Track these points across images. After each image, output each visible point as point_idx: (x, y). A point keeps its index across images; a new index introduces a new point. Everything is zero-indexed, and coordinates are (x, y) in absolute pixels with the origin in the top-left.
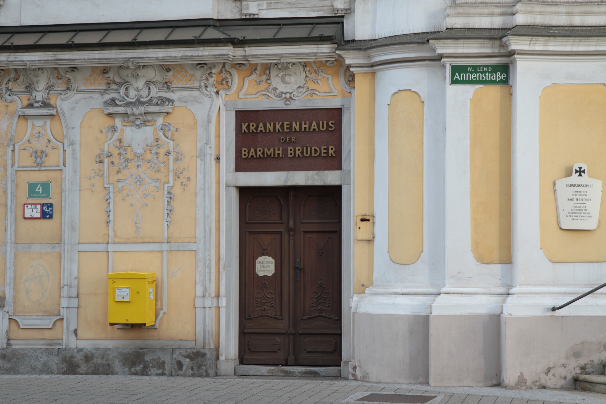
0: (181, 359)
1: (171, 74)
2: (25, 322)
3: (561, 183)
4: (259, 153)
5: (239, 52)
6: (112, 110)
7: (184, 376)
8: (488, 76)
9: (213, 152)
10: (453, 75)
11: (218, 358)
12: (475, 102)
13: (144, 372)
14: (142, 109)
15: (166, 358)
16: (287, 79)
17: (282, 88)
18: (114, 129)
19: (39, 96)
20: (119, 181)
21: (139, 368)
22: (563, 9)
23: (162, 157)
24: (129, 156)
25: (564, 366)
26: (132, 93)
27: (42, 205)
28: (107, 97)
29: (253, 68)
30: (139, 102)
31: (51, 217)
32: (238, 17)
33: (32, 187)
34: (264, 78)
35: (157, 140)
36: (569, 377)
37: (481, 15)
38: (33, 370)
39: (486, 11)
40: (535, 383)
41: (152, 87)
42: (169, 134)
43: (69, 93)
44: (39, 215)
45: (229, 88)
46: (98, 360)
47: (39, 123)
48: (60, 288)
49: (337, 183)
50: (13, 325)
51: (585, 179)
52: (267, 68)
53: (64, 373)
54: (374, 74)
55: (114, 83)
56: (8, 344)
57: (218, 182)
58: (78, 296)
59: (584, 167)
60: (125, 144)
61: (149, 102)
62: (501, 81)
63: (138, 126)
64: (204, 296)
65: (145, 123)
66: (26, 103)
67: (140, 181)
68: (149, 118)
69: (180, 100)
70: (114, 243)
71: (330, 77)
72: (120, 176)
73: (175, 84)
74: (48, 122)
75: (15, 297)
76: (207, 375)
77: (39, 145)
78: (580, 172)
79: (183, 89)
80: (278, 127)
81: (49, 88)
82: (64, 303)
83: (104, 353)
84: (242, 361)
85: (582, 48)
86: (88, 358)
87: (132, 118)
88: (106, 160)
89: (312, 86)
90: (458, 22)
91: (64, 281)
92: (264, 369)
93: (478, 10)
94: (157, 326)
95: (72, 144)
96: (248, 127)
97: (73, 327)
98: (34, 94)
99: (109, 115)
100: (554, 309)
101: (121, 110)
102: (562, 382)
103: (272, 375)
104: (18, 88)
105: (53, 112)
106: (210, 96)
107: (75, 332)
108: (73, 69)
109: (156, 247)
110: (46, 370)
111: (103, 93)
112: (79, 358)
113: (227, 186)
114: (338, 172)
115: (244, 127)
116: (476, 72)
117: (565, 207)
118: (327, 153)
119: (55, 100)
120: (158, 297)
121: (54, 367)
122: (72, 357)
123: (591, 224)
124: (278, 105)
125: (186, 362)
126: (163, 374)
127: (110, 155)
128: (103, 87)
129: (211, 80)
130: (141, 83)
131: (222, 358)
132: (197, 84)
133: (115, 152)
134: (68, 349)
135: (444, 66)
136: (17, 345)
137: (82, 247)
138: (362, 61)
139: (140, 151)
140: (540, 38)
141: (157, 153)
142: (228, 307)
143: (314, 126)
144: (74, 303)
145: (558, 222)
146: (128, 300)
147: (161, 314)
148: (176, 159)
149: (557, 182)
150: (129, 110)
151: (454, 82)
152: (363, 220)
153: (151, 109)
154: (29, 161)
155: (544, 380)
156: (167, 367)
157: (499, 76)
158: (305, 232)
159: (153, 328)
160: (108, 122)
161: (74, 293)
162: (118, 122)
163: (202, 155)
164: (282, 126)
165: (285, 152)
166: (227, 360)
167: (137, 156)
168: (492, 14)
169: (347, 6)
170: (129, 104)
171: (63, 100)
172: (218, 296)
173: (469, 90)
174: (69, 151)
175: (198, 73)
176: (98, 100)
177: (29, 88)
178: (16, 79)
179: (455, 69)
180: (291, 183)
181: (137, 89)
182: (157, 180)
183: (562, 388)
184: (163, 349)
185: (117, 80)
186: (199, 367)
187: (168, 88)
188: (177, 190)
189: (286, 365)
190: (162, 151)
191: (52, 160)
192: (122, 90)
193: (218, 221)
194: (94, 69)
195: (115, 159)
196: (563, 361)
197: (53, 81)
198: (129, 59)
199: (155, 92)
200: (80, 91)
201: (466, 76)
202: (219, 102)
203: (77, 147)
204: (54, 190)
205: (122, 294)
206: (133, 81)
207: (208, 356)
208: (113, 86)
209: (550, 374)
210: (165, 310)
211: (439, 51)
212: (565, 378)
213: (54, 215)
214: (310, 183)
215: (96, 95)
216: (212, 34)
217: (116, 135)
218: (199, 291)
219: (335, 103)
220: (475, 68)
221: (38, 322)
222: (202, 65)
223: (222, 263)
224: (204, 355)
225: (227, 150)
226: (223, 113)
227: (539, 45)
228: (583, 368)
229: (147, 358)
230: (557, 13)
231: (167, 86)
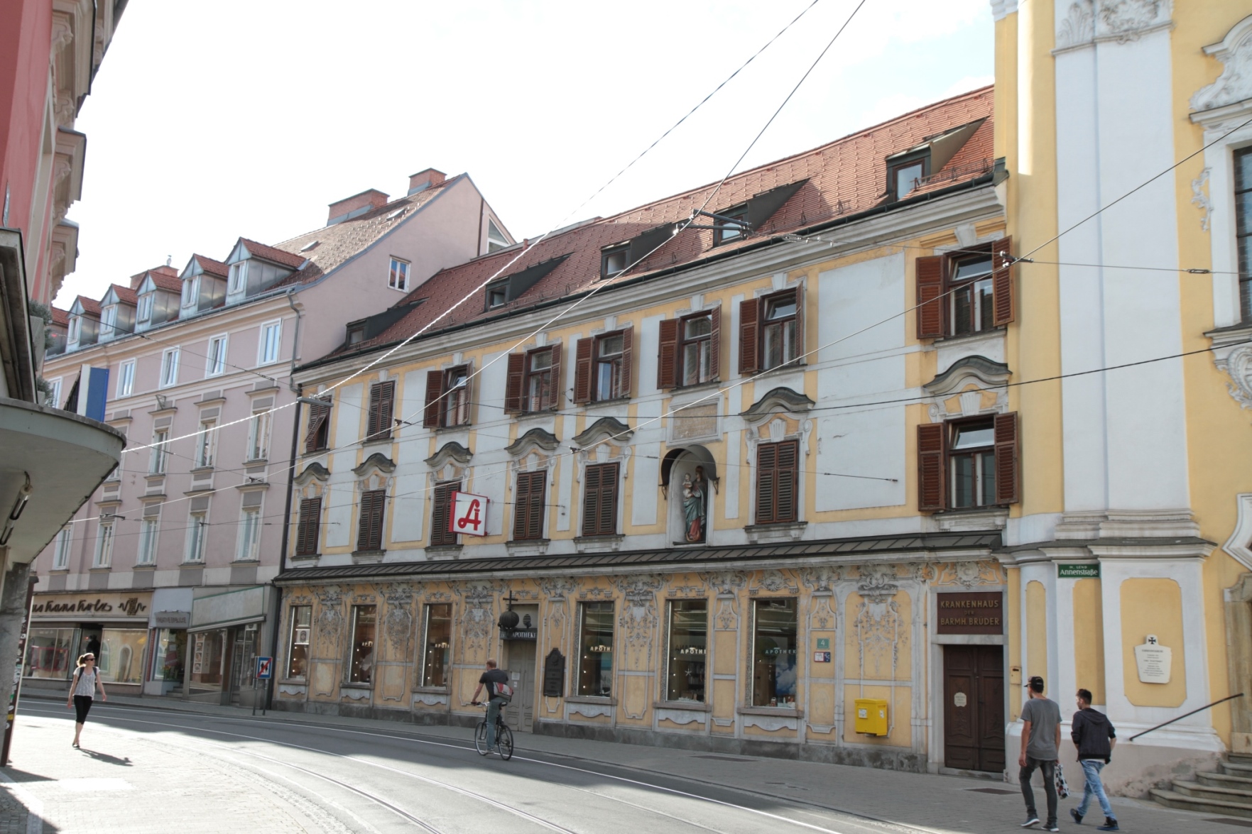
0: (903, 759)
1: (895, 569)
2: (816, 728)
3: (1139, 649)
4: (952, 622)
5: (933, 555)
6: (862, 592)
7: (904, 771)
8: (1085, 572)
9: (922, 621)
10: (1060, 571)
11: (927, 761)
12: (1077, 591)
13: (881, 767)
14: (877, 592)
15: (894, 758)
16: (967, 572)
17: (964, 578)
18: (863, 605)
19: (823, 584)
20: (866, 639)
21: (879, 763)
22: (1136, 526)
23: (891, 624)
24: (872, 623)
25: (1141, 782)
26: (874, 582)
27: (825, 653)
28: (860, 584)
29: (946, 565)
30: (877, 588)
31: (829, 661)
32: (938, 531)
33: (819, 641)
34: (954, 571)
35: (888, 612)
36: (1145, 790)
37: (1078, 530)
38: (819, 760)
39: (1081, 527)
40: (1117, 792)
41: (885, 577)
42: (895, 609)
43: (839, 582)
44: (822, 660)
45: (932, 578)
46: (855, 757)
47: (823, 601)
48: (834, 707)
49: (1000, 643)
50: (809, 730)
51: (1156, 646)
52: (954, 565)
53: (837, 763)
54: (1019, 569)
55: (864, 575)
56: (806, 742)
57: (926, 641)
58: (844, 714)
59: (1155, 638)
60: (870, 615)
61: (883, 588)
62: (1094, 576)
63: (877, 603)
64: (916, 718)
65: (881, 601)
66: (816, 588)
67: (878, 639)
68: (884, 598)
69: (902, 586)
70: (864, 679)
71: (994, 571)
72: (867, 636)
73: (899, 576)
74: (828, 600)
75: (810, 712)
76: (918, 772)
77: (823, 615)
78: (1152, 641)
79: (903, 579)
80: (963, 604)
81: (829, 579)
82: (836, 717)
83: (859, 752)
84: (947, 764)
85: (1148, 553)
86: (849, 754)
87: (873, 598)
88: (859, 625)
89: (983, 577)
90: (1062, 535)
91: (836, 703)
92: (956, 771)
93: (1075, 527)
94: (889, 736)
95: (841, 614)
96: (945, 604)
97: (841, 733)
98: (821, 582)
99: (861, 596)
100: (1131, 739)
101: (866, 592)
102: (1139, 794)
103: (961, 776)
104: (812, 579)
105: (830, 594)
106: (918, 584)
107: (843, 737)
108: (840, 567)
109: (887, 683)
110: (826, 760)
111: (858, 581)
112: (844, 753)
113: (932, 643)
114: (1000, 636)
115: (942, 604)
116: (1076, 569)
117: (1143, 666)
118: (994, 622)
119: (833, 587)
120: (888, 717)
121: (831, 759)
122: (841, 753)
123: (1164, 679)
124: (962, 589)
125: (906, 761)
126: (892, 769)
127: (861, 622)
128: (858, 578)
129: (920, 573)
130: (878, 575)
131: (930, 761)
132: (911, 576)
133: (865, 620)
134: (838, 747)
135: (1054, 564)
136: (811, 743)
137: (847, 681)
138: (1009, 561)
139: (878, 619)
140: (1114, 547)
141: (888, 621)
142: (933, 726)
143: (985, 604)
144: (842, 717)
145: (1139, 677)
146: (865, 717)
147: (891, 728)
148: (899, 625)
149: (1136, 648)
150: (870, 593)
151: (1061, 576)
152: (1015, 670)
153: (884, 592)
154: (817, 625)
155: (1125, 790)
156: (895, 764)
157: (1092, 572)
158: (986, 677)
159: (885, 737)
160: (859, 600)
161: (842, 711)
162: (866, 600)
163: (914, 623)
164: (965, 604)
165: (967, 621)
166: (933, 763)
167: (878, 623)
168: (1086, 530)
169: (1003, 523)
170: (871, 589)
171: (836, 586)
172: (927, 718)
173: (1071, 583)
174: (839, 618)
175: (912, 569)
176: (855, 586)
177: (818, 578)
178: (811, 573)
179: (1061, 567)
180: (971, 643)
181: (876, 579)
182: (888, 639)
183: (1140, 798)
184: (892, 752)
185: (866, 573)
186: (914, 766)
187: (894, 578)
188: (900, 646)
189: (974, 769)
190: (891, 620)
191: (830, 624)
192: (868, 580)
193: (926, 667)
194: (852, 567)
195: (864, 624)
196: (1140, 778)
197: (831, 574)
198: (867, 561)
199: (887, 581)
200: (845, 581)
201: (1069, 572)
202: (926, 587)
203: (844, 616)
204: (831, 644)
205: (863, 713)
206: (874, 574)
207: (919, 758)
208: (864, 577)
209: (1130, 787)
210: (893, 726)
211: (1049, 555)
212: (1142, 791)
213: (832, 660)
214: (983, 643)
215: (854, 583)
216: (918, 543)
217: (865, 609)
218: (913, 715)
219: (998, 588)
220: (1075, 567)
221: (822, 729)
222: (912, 564)
223: (929, 696)
224: (916, 758)
225: (932, 619)
226: (929, 595)
227: (1115, 551)
228: (1156, 785)
229: (883, 757)
230: (1132, 529)
231: (894, 577)
